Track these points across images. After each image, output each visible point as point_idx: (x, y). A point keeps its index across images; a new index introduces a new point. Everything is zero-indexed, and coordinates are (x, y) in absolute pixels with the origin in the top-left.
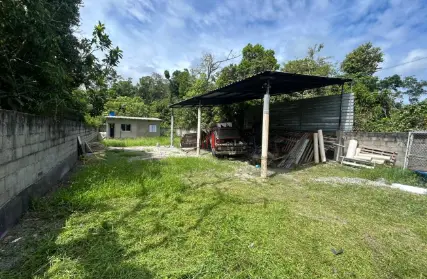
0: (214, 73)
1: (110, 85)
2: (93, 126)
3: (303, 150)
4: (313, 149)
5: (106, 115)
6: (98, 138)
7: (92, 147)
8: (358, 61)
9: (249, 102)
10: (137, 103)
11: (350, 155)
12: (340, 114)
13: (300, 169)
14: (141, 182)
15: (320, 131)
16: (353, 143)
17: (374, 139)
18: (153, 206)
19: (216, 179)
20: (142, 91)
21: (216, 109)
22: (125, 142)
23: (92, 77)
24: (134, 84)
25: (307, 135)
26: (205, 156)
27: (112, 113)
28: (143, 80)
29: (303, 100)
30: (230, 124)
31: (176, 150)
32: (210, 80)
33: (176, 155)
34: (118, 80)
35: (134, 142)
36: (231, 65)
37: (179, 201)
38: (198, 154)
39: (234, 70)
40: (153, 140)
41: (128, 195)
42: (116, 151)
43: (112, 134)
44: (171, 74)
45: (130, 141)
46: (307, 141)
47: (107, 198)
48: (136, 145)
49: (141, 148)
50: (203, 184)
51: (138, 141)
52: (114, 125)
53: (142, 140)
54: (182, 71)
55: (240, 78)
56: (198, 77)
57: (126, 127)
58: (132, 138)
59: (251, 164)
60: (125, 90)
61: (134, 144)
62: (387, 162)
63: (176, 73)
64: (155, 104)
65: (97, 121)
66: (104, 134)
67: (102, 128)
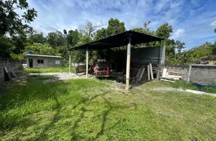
0: (92, 33)
1: (28, 36)
2: (17, 60)
3: (142, 74)
4: (147, 72)
5: (26, 54)
6: (21, 68)
7: (17, 74)
8: (163, 31)
9: (112, 49)
10: (47, 47)
11: (164, 76)
12: (159, 56)
13: (143, 84)
14: (56, 99)
15: (151, 64)
16: (165, 70)
17: (174, 68)
18: (67, 117)
19: (102, 92)
20: (50, 40)
21: (94, 52)
22: (40, 70)
23: (14, 27)
24: (45, 36)
25: (144, 66)
26: (92, 78)
27: (30, 53)
28: (50, 35)
29: (141, 48)
30: (105, 60)
31: (73, 74)
32: (90, 36)
33: (74, 78)
34: (34, 33)
35: (46, 70)
36: (103, 29)
37: (84, 110)
38: (86, 77)
39: (104, 31)
40: (58, 69)
41: (46, 109)
42: (35, 76)
43: (31, 65)
44: (67, 32)
45: (44, 70)
46: (144, 69)
47: (29, 113)
48: (47, 72)
49: (51, 74)
50: (96, 96)
51: (49, 70)
52: (32, 60)
53: (51, 69)
54: (74, 30)
55: (107, 36)
56: (84, 34)
57: (41, 61)
58: (45, 68)
59: (117, 81)
60: (39, 39)
61: (46, 72)
62: (180, 79)
63: (71, 32)
64: (58, 48)
65: (20, 57)
66: (25, 65)
67: (23, 62)
